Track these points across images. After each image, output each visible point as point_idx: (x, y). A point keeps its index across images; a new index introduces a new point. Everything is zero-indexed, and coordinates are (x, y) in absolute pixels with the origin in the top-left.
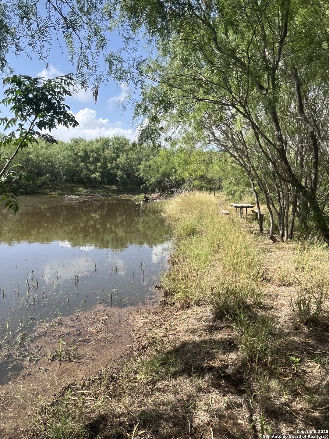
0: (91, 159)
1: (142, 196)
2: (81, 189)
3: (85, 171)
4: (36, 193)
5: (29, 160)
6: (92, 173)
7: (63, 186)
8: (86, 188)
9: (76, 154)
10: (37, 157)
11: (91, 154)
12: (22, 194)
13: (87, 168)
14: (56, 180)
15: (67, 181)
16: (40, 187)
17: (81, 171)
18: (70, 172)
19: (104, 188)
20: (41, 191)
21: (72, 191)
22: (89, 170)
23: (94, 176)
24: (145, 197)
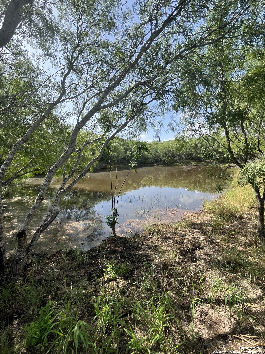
0: (198, 147)
1: (227, 165)
2: (193, 162)
3: (195, 153)
4: (172, 165)
5: (169, 151)
6: (198, 154)
7: (184, 161)
8: (195, 161)
9: (190, 146)
10: (172, 149)
11: (198, 145)
12: (166, 166)
13: (196, 152)
14: (180, 159)
15: (186, 159)
16: (174, 162)
17: (193, 154)
18: (187, 155)
19: (206, 161)
20: (174, 164)
21: (188, 164)
22: (197, 153)
23: (199, 155)
24: (229, 165)
